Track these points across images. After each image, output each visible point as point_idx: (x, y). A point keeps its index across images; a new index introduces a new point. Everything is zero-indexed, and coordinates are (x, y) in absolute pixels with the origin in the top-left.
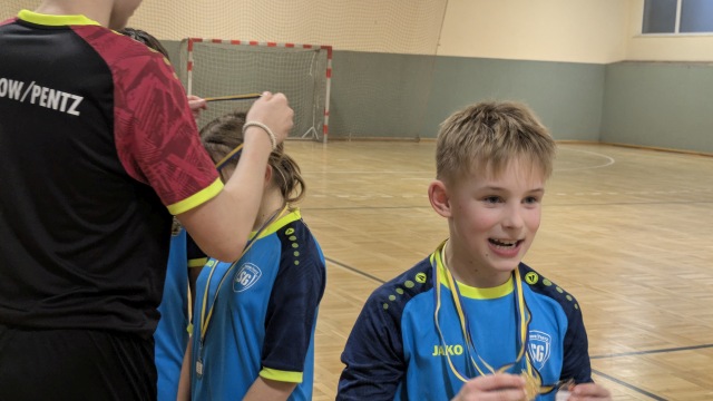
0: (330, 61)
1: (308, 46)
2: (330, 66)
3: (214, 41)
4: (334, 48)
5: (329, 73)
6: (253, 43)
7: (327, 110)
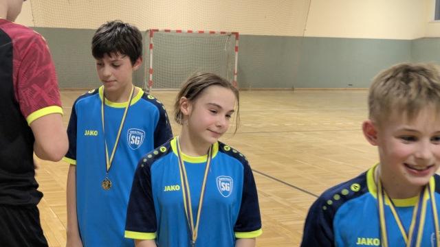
0: (237, 41)
1: (224, 33)
2: (237, 45)
3: (166, 31)
4: (240, 34)
5: (237, 49)
6: (190, 32)
7: (236, 72)
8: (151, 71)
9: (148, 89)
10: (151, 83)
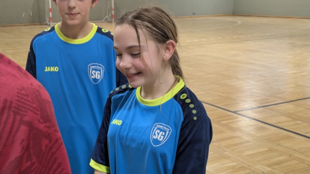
7: (113, 8)
8: (50, 10)
9: (49, 24)
10: (51, 19)
